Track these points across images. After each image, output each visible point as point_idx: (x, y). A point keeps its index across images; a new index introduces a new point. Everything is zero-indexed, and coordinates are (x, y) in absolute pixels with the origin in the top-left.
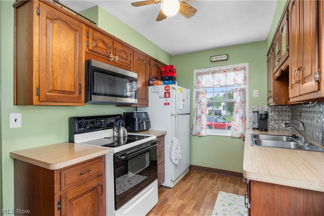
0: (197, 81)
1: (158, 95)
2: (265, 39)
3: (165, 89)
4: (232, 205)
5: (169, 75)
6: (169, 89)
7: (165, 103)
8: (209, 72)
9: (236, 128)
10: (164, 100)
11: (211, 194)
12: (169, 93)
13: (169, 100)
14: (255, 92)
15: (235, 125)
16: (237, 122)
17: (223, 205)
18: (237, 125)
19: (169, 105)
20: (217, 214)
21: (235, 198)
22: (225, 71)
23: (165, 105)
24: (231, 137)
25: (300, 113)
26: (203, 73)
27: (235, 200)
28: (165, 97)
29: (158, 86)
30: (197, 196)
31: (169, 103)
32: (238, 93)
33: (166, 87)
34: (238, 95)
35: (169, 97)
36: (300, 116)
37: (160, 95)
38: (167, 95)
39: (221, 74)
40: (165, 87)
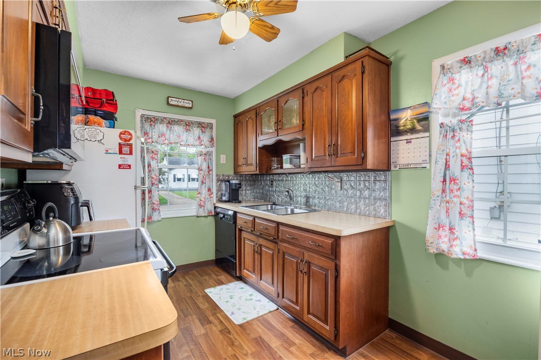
0: (143, 132)
1: (102, 149)
2: (233, 97)
3: (120, 136)
4: (233, 297)
5: (104, 109)
6: (131, 139)
7: (120, 166)
8: (164, 120)
9: (202, 204)
10: (119, 159)
11: (200, 298)
12: (131, 146)
13: (130, 160)
14: (223, 159)
15: (201, 200)
16: (203, 196)
17: (227, 302)
18: (203, 199)
19: (130, 168)
20: (233, 313)
21: (228, 289)
22: (187, 125)
23: (119, 168)
24: (198, 217)
25: (272, 181)
26: (153, 119)
27: (229, 291)
28: (121, 152)
29: (99, 128)
30: (187, 309)
31: (130, 166)
32: (203, 157)
33: (124, 134)
34: (203, 160)
35: (131, 153)
36: (272, 184)
37: (107, 146)
38: (126, 149)
39: (182, 127)
40: (121, 133)
